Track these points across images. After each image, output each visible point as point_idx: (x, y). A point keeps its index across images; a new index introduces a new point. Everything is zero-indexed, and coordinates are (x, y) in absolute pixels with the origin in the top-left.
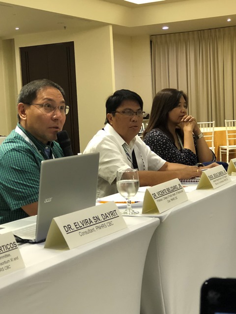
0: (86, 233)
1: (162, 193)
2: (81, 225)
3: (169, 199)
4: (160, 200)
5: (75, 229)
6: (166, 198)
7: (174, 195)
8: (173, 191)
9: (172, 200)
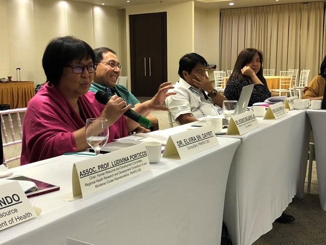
0: (192, 147)
1: (242, 121)
2: (188, 141)
3: (247, 125)
4: (240, 126)
5: (185, 144)
6: (244, 124)
7: (250, 122)
8: (249, 119)
9: (249, 126)
